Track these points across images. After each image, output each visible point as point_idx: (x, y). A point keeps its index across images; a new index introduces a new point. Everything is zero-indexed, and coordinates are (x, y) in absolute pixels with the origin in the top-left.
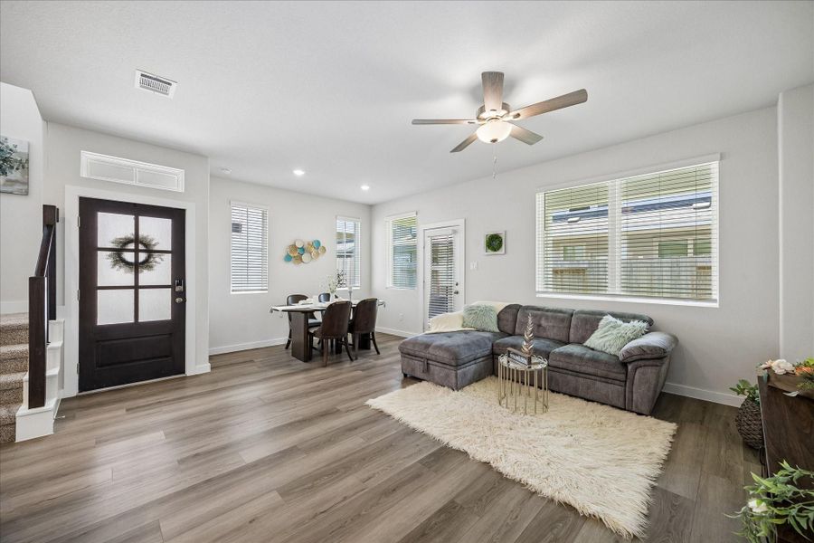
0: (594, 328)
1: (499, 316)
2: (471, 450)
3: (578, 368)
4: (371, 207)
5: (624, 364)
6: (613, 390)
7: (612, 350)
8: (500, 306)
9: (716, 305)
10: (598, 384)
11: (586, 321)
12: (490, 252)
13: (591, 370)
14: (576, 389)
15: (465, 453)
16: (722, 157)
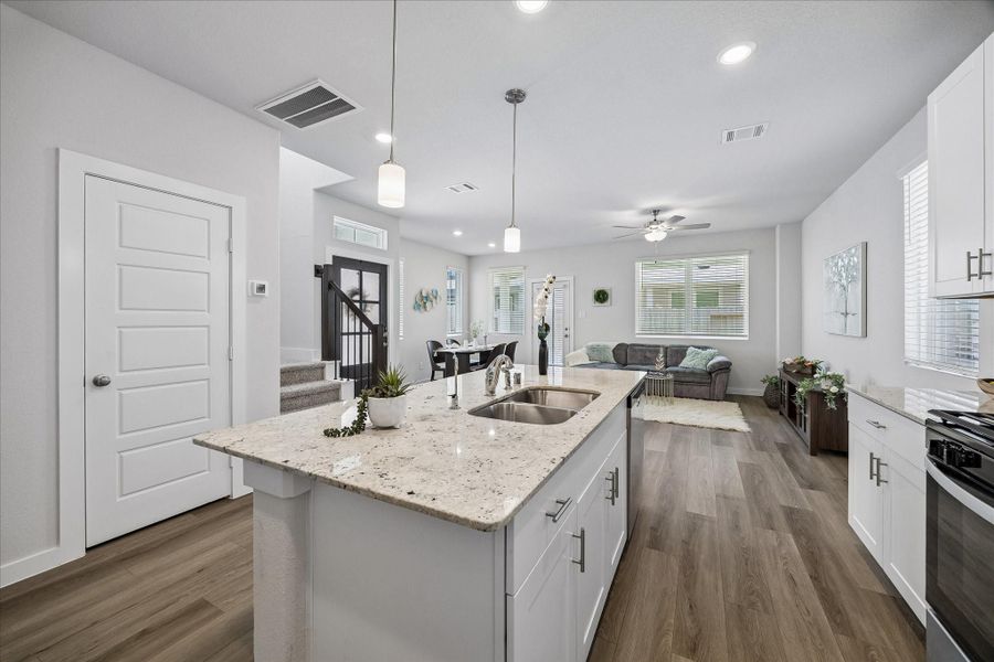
0: (683, 356)
1: (613, 351)
2: (658, 419)
3: (683, 379)
4: (470, 258)
5: (710, 373)
6: (704, 389)
7: (701, 367)
8: (613, 345)
9: (746, 339)
10: (695, 388)
11: (677, 352)
12: (597, 304)
13: (690, 379)
14: (681, 393)
15: (656, 421)
16: (750, 253)
